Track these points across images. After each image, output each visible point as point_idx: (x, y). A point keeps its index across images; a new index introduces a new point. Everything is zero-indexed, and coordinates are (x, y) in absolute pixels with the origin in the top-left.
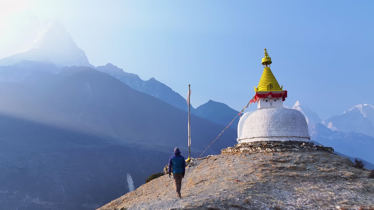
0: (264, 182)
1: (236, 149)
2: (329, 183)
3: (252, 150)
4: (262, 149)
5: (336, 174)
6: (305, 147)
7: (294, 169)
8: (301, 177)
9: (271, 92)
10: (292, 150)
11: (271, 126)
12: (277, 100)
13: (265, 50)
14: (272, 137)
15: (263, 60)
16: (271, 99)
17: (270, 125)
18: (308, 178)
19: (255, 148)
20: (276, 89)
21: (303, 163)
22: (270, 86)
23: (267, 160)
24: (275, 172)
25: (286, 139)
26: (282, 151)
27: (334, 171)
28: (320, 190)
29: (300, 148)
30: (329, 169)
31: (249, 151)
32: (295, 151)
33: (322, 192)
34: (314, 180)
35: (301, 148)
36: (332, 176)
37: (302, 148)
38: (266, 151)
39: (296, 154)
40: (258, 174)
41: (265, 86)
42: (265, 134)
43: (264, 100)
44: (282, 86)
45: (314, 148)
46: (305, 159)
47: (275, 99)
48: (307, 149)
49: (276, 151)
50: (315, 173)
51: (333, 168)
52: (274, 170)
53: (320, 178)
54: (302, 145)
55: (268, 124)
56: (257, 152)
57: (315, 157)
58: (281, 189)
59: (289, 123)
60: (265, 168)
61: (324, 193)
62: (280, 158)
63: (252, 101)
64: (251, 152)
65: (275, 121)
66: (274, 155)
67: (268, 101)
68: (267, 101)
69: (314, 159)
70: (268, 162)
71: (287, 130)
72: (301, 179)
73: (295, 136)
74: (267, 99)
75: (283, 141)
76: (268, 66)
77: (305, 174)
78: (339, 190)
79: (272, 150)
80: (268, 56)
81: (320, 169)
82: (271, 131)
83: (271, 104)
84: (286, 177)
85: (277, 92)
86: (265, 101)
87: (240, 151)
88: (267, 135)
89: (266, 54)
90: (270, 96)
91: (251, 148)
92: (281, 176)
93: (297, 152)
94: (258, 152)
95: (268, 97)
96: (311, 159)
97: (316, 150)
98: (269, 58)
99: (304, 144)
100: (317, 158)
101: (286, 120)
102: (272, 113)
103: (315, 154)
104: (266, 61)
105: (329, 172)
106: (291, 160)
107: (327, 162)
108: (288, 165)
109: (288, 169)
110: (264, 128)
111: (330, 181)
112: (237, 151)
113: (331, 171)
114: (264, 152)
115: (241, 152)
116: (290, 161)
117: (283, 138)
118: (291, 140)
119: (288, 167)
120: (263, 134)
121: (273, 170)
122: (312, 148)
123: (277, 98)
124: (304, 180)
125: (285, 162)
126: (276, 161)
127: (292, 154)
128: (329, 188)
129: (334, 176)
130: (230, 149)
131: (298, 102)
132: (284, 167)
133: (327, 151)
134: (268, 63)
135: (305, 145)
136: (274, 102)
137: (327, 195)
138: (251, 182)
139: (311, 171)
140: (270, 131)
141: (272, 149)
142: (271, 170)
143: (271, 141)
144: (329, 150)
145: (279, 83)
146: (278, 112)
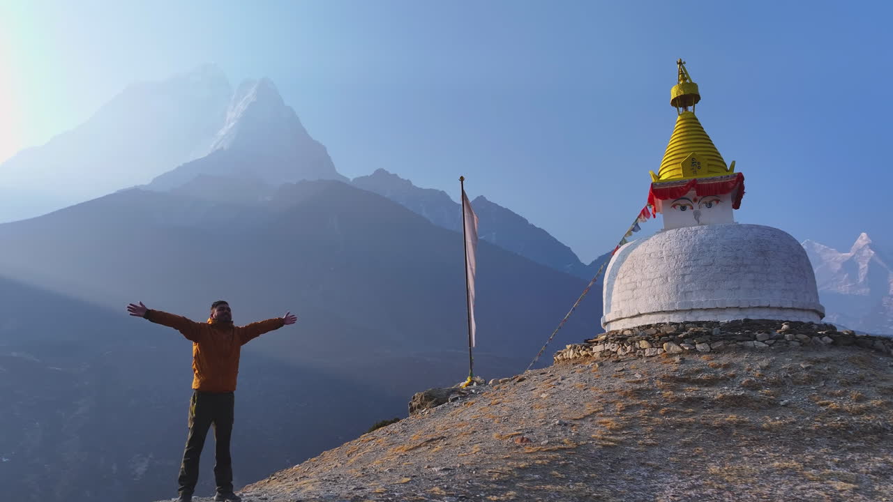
0: (611, 443)
1: (584, 350)
2: (852, 450)
3: (625, 350)
4: (652, 347)
5: (885, 420)
6: (787, 336)
7: (736, 403)
8: (751, 430)
9: (695, 180)
10: (743, 348)
11: (687, 279)
12: (714, 203)
13: (680, 63)
14: (692, 310)
15: (674, 93)
16: (695, 200)
17: (684, 275)
18: (777, 433)
19: (633, 343)
20: (710, 172)
21: (774, 384)
22: (692, 164)
23: (656, 378)
24: (666, 413)
25: (736, 316)
26: (712, 351)
27: (880, 412)
28: (803, 475)
29: (770, 339)
30: (862, 405)
31: (616, 352)
32: (753, 350)
33: (810, 480)
34: (796, 440)
35: (773, 341)
36: (866, 426)
37: (777, 338)
38: (665, 351)
39: (756, 358)
40: (604, 420)
41: (678, 166)
42: (670, 301)
43: (674, 206)
44: (734, 162)
45: (821, 339)
46: (783, 374)
47: (708, 199)
48: (797, 344)
49: (694, 351)
50: (808, 418)
51: (875, 402)
52: (667, 406)
53: (820, 432)
54: (778, 331)
55: (680, 272)
56: (637, 354)
57: (818, 367)
58: (658, 468)
59: (746, 266)
60: (638, 403)
61: (818, 484)
62: (698, 372)
63: (645, 213)
64: (620, 357)
65: (701, 262)
66: (683, 361)
67: (688, 207)
68: (683, 208)
69: (815, 373)
70: (658, 383)
71: (739, 288)
72: (748, 436)
73: (765, 304)
74: (683, 202)
75: (726, 321)
76: (690, 109)
77: (768, 421)
78: (881, 475)
79: (682, 348)
80: (690, 80)
81: (827, 404)
82: (689, 294)
83: (697, 215)
84: (697, 428)
85: (713, 179)
86: (678, 207)
87: (593, 354)
88: (677, 305)
89: (684, 75)
90: (692, 193)
91: (623, 345)
92: (681, 425)
93: (762, 351)
94: (640, 356)
95: (685, 196)
96: (805, 374)
97: (827, 344)
98: (694, 86)
99: (785, 327)
100: (826, 368)
101: (737, 258)
102: (693, 239)
103: (820, 356)
104: (682, 93)
105: (860, 412)
106: (733, 376)
107: (860, 381)
108: (716, 393)
109: (713, 404)
110: (667, 285)
111: (854, 445)
112: (587, 355)
113: (868, 410)
114: (657, 355)
115: (597, 355)
116: (729, 380)
117: (727, 311)
118: (751, 317)
119: (716, 397)
120: (664, 302)
121: (663, 406)
122: (815, 341)
123: (715, 197)
124: (759, 440)
125: (712, 382)
126: (684, 381)
127: (742, 359)
128: (843, 467)
129: (875, 428)
130: (572, 350)
131: (864, 235)
132: (703, 399)
133: (872, 347)
134: (688, 99)
135: (787, 331)
136: (705, 211)
137: (822, 494)
138: (563, 443)
139: (794, 409)
140: (685, 293)
141: (682, 345)
142: (656, 408)
143: (688, 323)
144: (878, 344)
145: (723, 156)
146: (711, 236)
